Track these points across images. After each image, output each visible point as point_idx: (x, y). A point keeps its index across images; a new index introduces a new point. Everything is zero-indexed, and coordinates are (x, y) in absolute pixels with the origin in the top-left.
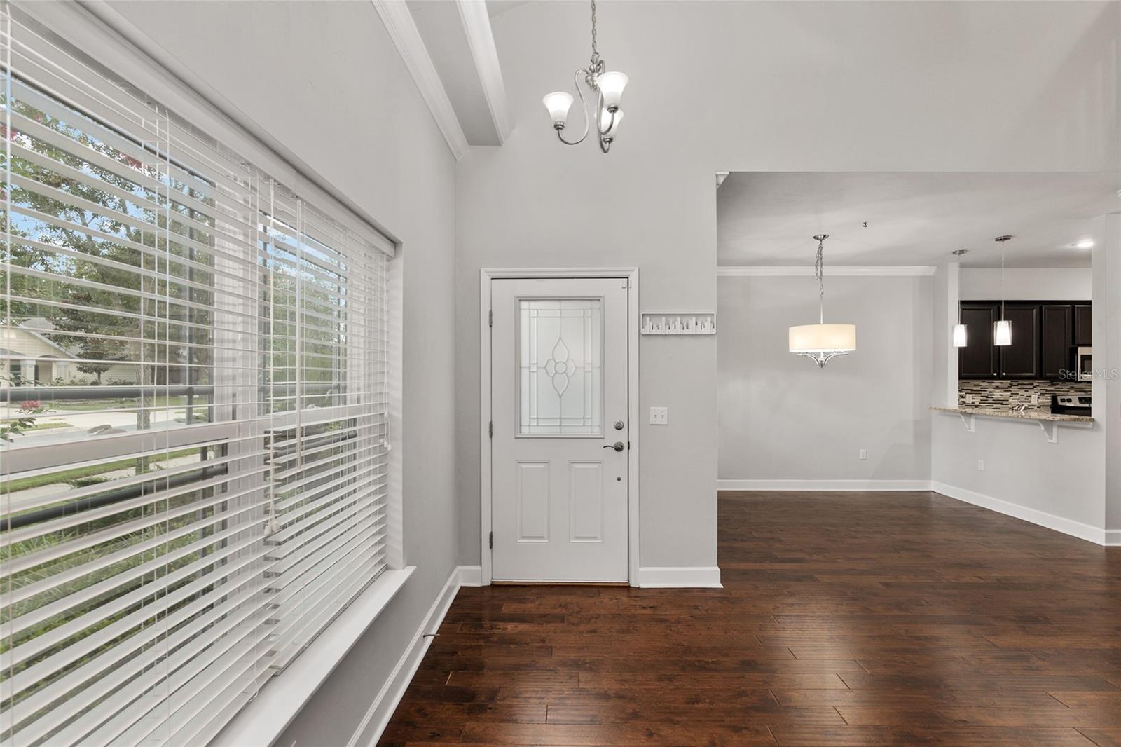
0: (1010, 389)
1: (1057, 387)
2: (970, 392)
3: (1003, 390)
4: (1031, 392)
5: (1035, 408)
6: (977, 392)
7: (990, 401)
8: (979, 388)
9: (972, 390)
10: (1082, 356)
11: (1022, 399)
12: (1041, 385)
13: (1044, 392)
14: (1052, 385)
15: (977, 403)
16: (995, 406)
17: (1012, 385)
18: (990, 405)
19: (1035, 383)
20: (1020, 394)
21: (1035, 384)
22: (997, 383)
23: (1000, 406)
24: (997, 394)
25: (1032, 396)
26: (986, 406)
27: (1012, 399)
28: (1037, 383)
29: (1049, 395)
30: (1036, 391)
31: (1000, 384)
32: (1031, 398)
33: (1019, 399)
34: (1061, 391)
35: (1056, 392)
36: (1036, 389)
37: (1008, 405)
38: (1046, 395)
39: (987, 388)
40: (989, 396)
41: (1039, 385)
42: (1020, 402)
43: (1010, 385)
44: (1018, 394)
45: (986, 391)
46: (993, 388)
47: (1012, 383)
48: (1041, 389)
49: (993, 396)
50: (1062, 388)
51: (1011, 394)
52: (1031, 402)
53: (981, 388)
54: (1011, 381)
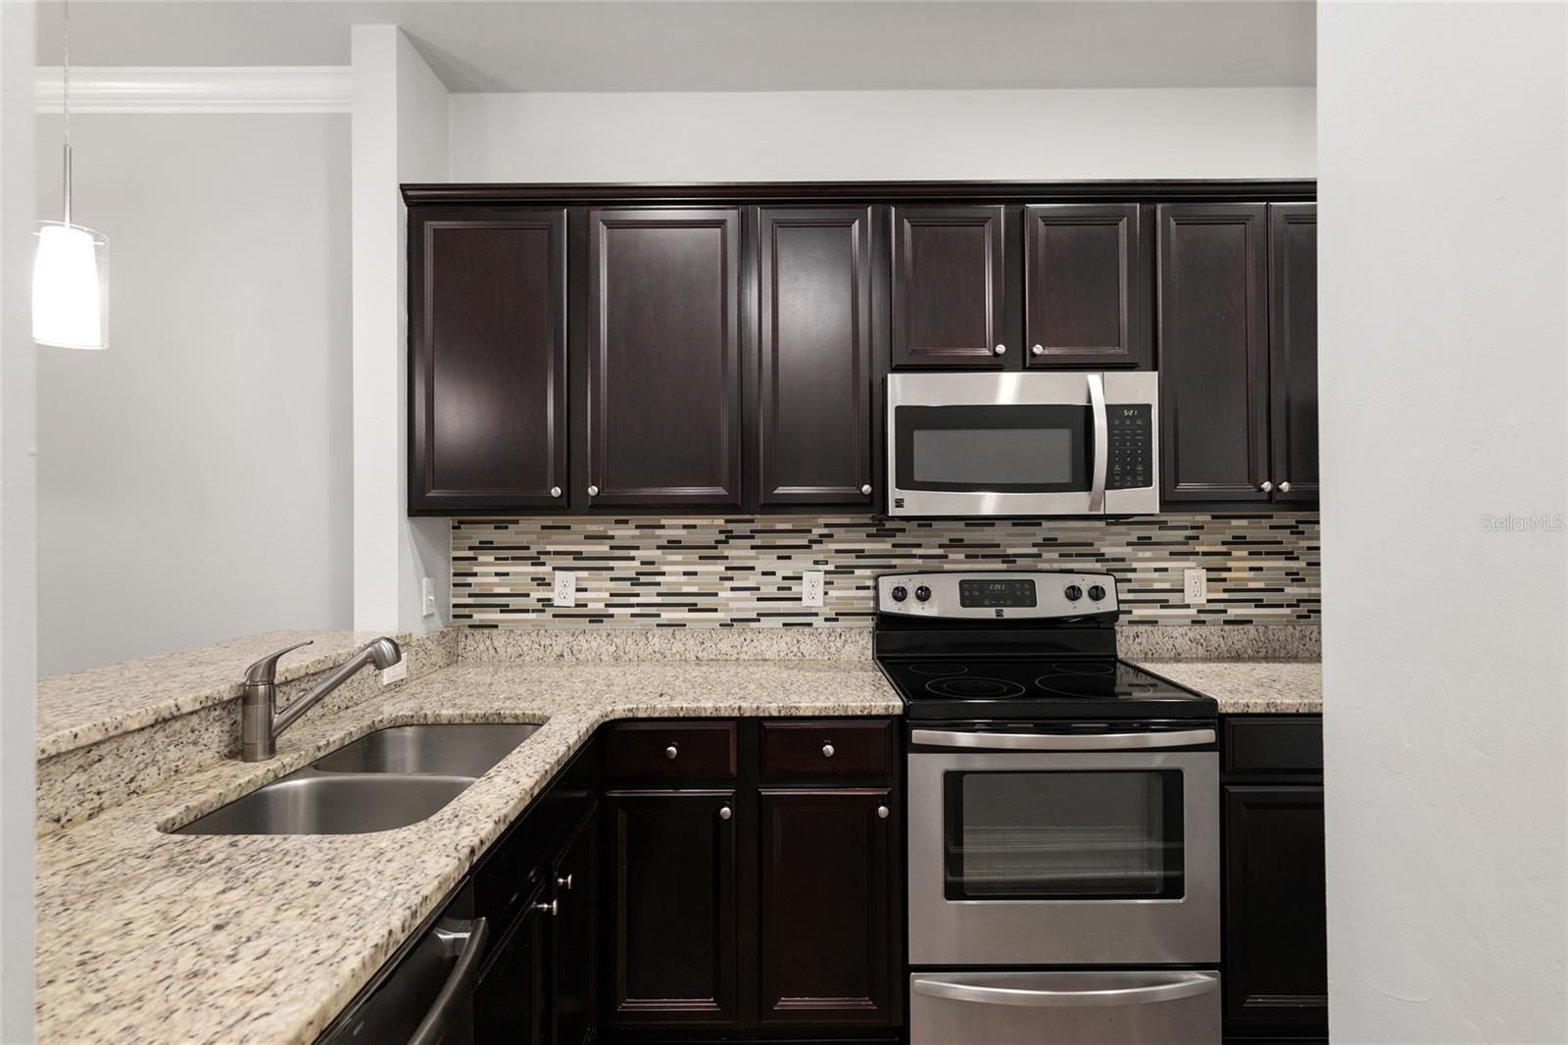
0: (723, 550)
1: (899, 539)
2: (570, 562)
3: (695, 555)
4: (800, 563)
5: (818, 622)
6: (596, 565)
7: (648, 596)
8: (603, 548)
9: (578, 556)
10: (900, 410)
11: (769, 588)
12: (838, 533)
13: (851, 560)
15: (596, 607)
16: (667, 615)
17: (729, 536)
18: (649, 611)
19: (819, 524)
20: (759, 570)
21: (816, 532)
22: (673, 527)
23: (682, 615)
24: (675, 571)
25: (805, 575)
26: (633, 615)
27: (732, 589)
28: (827, 526)
29: (868, 572)
30: (821, 557)
31: (684, 532)
32: (802, 584)
33: (758, 589)
34: (914, 556)
35: (894, 561)
36: (820, 552)
37: (716, 610)
38: (857, 572)
39: (637, 548)
40: (643, 579)
41: (831, 536)
42: (759, 599)
43: (722, 537)
44: (753, 568)
45: (633, 558)
46: (659, 548)
47: (730, 526)
48: (838, 551)
49: (658, 579)
50: (919, 546)
51: (727, 569)
52: (800, 599)
53: (612, 548)
54: (727, 521)
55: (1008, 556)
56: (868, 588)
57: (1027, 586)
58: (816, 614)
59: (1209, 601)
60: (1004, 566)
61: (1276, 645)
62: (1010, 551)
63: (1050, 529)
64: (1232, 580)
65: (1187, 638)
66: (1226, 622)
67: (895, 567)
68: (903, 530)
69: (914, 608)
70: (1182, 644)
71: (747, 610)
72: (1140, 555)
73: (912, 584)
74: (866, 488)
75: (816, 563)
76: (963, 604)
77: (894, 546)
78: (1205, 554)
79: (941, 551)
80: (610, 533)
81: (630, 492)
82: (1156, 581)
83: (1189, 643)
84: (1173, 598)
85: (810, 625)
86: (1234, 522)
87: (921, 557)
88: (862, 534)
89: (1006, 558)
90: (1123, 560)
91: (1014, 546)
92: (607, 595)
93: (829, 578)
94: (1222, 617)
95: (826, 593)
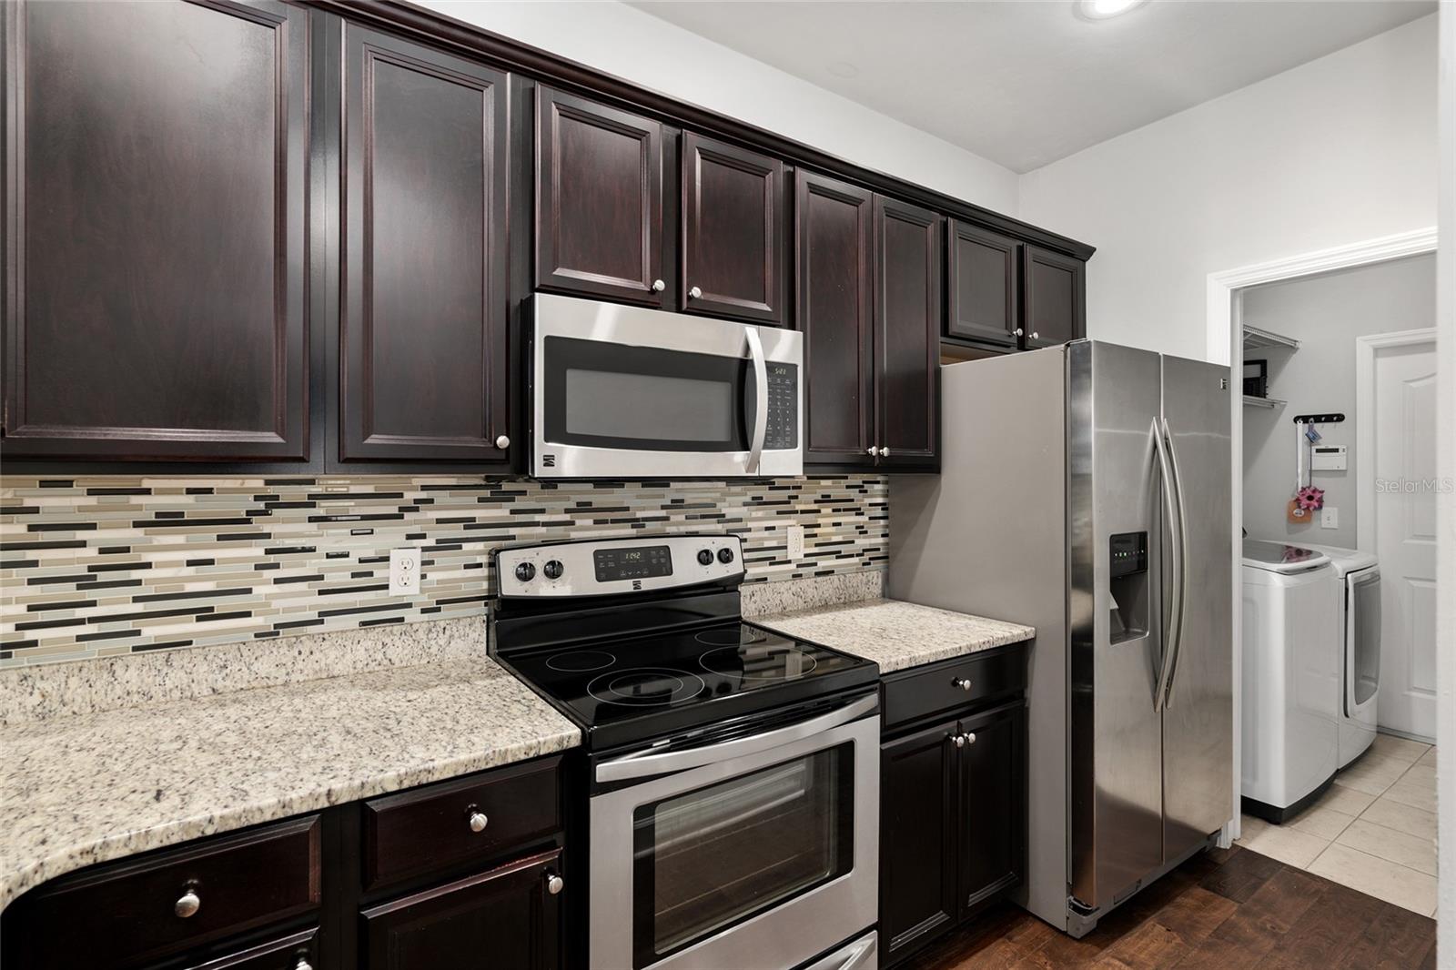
0: (260, 525)
1: (519, 503)
3: (212, 532)
4: (387, 537)
5: (411, 615)
7: (113, 602)
10: (551, 342)
11: (338, 575)
12: (440, 497)
14: (500, 497)
16: (152, 631)
17: (273, 503)
18: (117, 628)
19: (413, 486)
20: (321, 551)
21: (410, 496)
22: (168, 492)
23: (187, 627)
25: (394, 555)
26: (80, 638)
27: (277, 581)
28: (424, 488)
29: (480, 546)
30: (416, 530)
31: (191, 499)
32: (388, 568)
33: (321, 578)
34: (536, 524)
35: (512, 531)
36: (416, 522)
37: (248, 614)
38: (466, 546)
39: (92, 527)
40: (103, 577)
41: (431, 501)
42: (321, 593)
43: (261, 505)
44: (312, 550)
45: (83, 544)
46: (137, 525)
47: (272, 490)
48: (439, 521)
49: (135, 574)
50: (542, 511)
51: (268, 552)
52: (386, 587)
53: (32, 528)
54: (268, 483)
55: (637, 520)
56: (480, 566)
57: (662, 553)
58: (409, 605)
59: (806, 556)
60: (634, 532)
61: (851, 591)
62: (639, 515)
63: (678, 490)
64: (822, 535)
65: (790, 592)
66: (818, 574)
67: (513, 538)
68: (523, 493)
69: (543, 588)
70: (787, 598)
71: (303, 609)
72: (754, 514)
73: (540, 558)
74: (503, 441)
75: (409, 537)
76: (599, 579)
77: (513, 512)
78: (803, 512)
79: (567, 517)
80: (28, 503)
81: (79, 433)
82: (766, 539)
83: (792, 596)
84: (779, 555)
85: (401, 620)
86: (823, 483)
87: (545, 524)
88: (472, 497)
89: (636, 523)
90: (740, 520)
91: (644, 509)
92: (22, 609)
93: (428, 556)
94: (814, 569)
95: (423, 577)
